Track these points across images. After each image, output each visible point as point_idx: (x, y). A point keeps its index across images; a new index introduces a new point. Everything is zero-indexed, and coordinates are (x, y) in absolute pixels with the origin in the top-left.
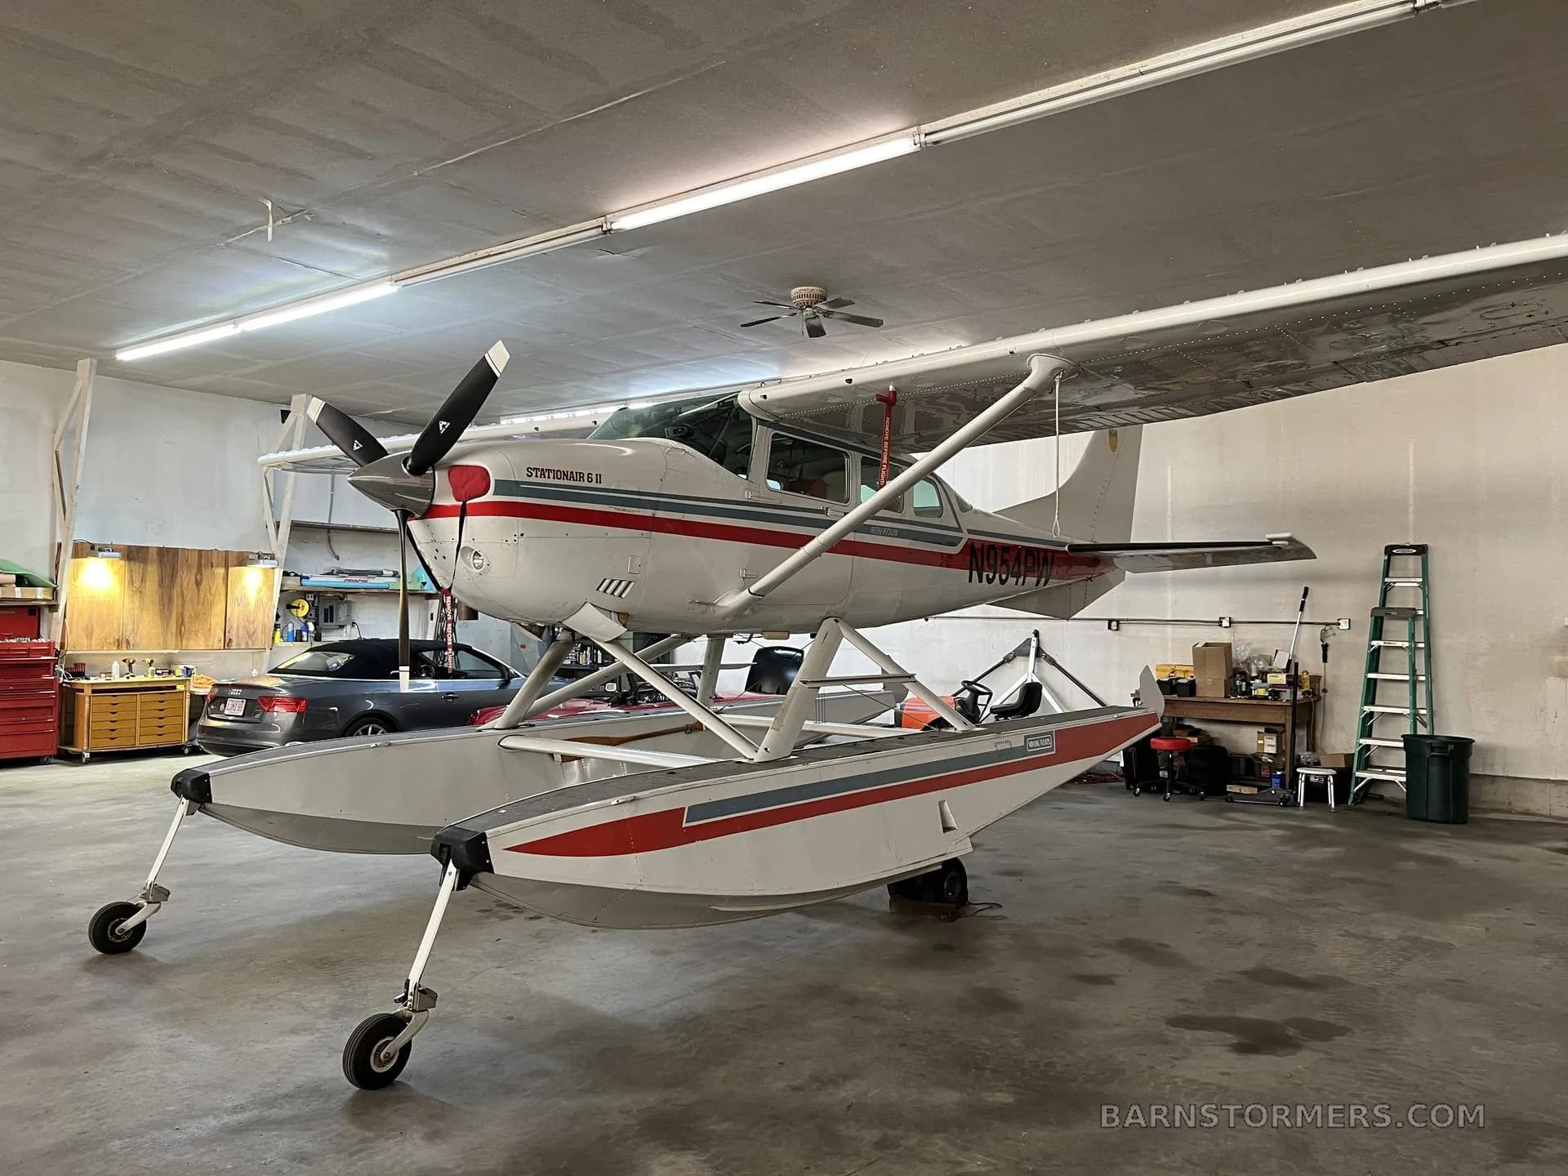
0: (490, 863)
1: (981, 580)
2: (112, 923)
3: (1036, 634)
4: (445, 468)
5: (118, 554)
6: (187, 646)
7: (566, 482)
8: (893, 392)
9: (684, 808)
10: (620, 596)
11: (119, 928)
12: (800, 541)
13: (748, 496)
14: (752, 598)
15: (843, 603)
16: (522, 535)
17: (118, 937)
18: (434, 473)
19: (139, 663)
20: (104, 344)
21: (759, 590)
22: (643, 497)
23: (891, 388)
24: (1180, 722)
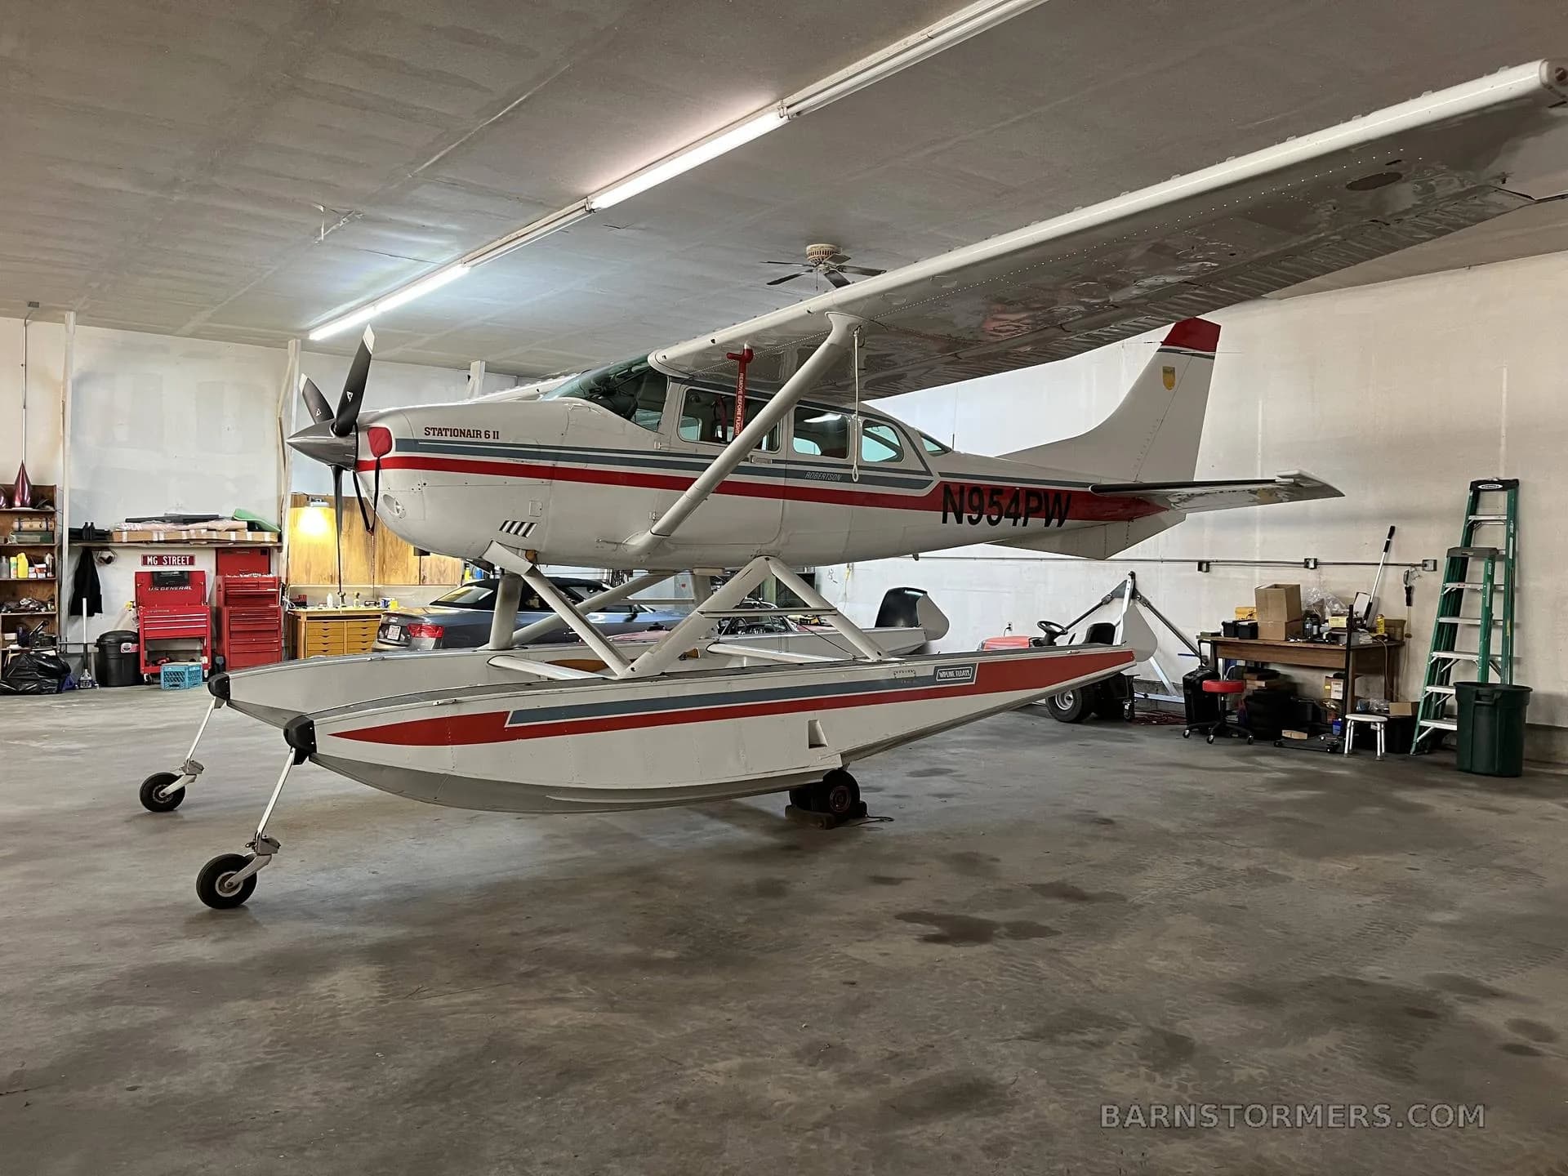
0: (315, 744)
1: (960, 521)
2: (157, 788)
3: (1133, 575)
4: (365, 430)
5: (325, 503)
6: (389, 581)
7: (463, 439)
8: (747, 350)
9: (509, 712)
10: (524, 535)
11: (162, 792)
12: (685, 484)
13: (657, 446)
14: (654, 538)
15: (775, 543)
16: (425, 484)
17: (162, 799)
18: (357, 434)
19: (349, 595)
20: (305, 326)
21: (659, 530)
22: (542, 450)
23: (746, 347)
24: (1265, 668)
